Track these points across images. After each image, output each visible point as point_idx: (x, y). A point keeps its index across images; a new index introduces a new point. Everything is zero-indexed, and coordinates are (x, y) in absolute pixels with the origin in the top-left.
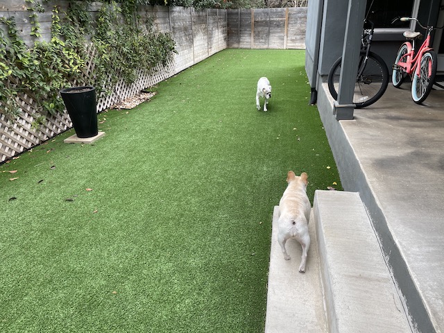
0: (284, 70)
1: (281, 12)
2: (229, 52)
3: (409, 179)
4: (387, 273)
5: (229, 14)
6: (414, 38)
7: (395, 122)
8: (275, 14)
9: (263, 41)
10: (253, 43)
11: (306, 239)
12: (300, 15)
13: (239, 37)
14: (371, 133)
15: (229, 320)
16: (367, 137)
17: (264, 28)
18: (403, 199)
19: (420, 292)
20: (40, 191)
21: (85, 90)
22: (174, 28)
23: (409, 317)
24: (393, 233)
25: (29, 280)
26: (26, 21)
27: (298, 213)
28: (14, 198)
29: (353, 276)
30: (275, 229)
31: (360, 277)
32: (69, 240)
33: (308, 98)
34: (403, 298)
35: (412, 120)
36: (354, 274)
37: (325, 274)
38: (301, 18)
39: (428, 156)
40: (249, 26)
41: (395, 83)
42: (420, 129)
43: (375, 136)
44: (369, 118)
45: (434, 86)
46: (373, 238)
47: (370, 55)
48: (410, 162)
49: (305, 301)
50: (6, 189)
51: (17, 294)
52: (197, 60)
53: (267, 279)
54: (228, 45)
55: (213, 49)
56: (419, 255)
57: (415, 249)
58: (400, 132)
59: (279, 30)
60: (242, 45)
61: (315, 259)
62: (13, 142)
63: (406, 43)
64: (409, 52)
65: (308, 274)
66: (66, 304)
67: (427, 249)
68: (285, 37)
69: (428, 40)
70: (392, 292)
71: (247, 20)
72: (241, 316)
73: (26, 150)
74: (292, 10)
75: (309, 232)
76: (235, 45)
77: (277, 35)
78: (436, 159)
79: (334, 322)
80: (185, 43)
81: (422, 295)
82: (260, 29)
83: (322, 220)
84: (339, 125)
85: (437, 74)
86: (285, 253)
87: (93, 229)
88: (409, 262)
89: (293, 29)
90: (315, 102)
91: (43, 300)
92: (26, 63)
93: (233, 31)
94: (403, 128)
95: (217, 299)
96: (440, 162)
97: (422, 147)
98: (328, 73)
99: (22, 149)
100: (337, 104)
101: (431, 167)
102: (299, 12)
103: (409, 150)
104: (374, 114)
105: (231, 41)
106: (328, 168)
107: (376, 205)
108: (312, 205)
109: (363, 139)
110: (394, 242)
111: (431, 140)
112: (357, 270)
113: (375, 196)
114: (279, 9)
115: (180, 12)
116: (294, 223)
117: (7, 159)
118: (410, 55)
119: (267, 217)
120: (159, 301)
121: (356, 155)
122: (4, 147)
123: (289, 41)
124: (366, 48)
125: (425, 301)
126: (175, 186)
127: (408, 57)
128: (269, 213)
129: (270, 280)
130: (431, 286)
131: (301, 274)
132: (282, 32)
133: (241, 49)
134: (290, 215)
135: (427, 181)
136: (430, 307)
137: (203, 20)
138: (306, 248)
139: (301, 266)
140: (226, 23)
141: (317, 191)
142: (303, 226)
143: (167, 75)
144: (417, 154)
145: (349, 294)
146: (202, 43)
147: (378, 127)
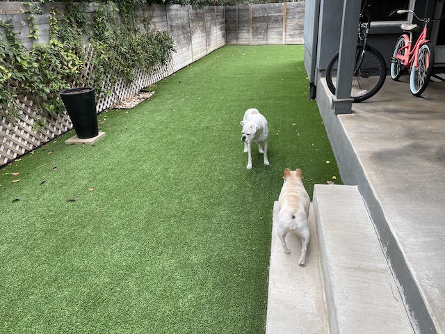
0: (283, 65)
1: (279, 7)
2: (228, 49)
3: (407, 171)
4: (385, 264)
5: (226, 10)
6: (412, 30)
7: (393, 115)
8: (272, 9)
9: (262, 37)
10: (251, 39)
11: (305, 233)
12: (298, 10)
13: (237, 34)
14: (369, 127)
15: (231, 313)
16: (365, 130)
17: (262, 23)
18: (401, 191)
19: (417, 281)
20: (43, 192)
21: (84, 91)
22: (171, 26)
23: (407, 306)
24: (390, 225)
25: (35, 279)
26: (24, 24)
27: (298, 207)
28: (17, 200)
29: (352, 268)
30: (275, 224)
31: (359, 268)
32: (73, 240)
33: (307, 93)
34: (400, 288)
35: (410, 112)
36: (353, 266)
37: (325, 266)
38: (299, 13)
39: (425, 148)
40: (247, 22)
41: (393, 76)
42: (418, 122)
43: (374, 129)
44: (368, 111)
45: (432, 78)
46: (371, 230)
47: (368, 48)
48: (408, 154)
49: (305, 293)
50: (9, 190)
51: (23, 293)
52: (196, 58)
53: (268, 273)
54: (226, 42)
55: (211, 46)
56: (416, 245)
57: (412, 240)
58: (398, 125)
59: (277, 25)
60: (240, 42)
61: (315, 253)
62: (15, 144)
63: (404, 36)
64: (406, 45)
65: (308, 267)
66: (71, 301)
67: (424, 239)
68: (284, 32)
69: (425, 32)
70: (390, 282)
71: (244, 16)
72: (243, 309)
73: (27, 152)
74: (290, 5)
75: (309, 226)
76: (234, 42)
77: (276, 30)
78: (433, 151)
79: (333, 312)
80: (183, 41)
81: (418, 284)
82: (258, 25)
83: (321, 214)
84: (337, 119)
85: (435, 66)
86: (285, 246)
87: (96, 228)
88: (405, 252)
89: (291, 24)
90: (314, 97)
91: (48, 298)
92: (25, 65)
93: (231, 28)
94: (401, 121)
95: (219, 293)
96: (438, 153)
97: (420, 139)
98: (326, 68)
99: (23, 152)
100: (335, 99)
101: (428, 159)
102: (297, 7)
103: (407, 143)
104: (373, 107)
105: (230, 38)
106: (328, 162)
107: (374, 197)
108: (311, 200)
109: (361, 133)
110: (391, 233)
111: (429, 132)
112: (355, 262)
113: (373, 189)
114: (277, 4)
115: (177, 10)
116: (294, 217)
117: (9, 162)
118: (407, 47)
119: (268, 212)
120: (162, 297)
121: (354, 148)
122: (6, 149)
123: (288, 37)
124: (363, 42)
125: (421, 290)
126: (176, 184)
127: (406, 49)
128: (269, 208)
129: (270, 274)
130: (427, 276)
131: (300, 267)
132: (281, 27)
133: (240, 45)
134: (290, 210)
135: (424, 173)
136: (426, 295)
137: (200, 18)
138: (306, 242)
139: (301, 259)
140: (224, 19)
141: (316, 185)
142: (302, 220)
143: (166, 74)
144: (414, 147)
145: (348, 285)
146: (200, 40)
147: (376, 121)
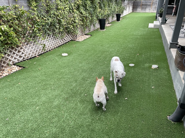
5: (134, 2)
8: (148, 2)
9: (144, 10)
10: (141, 11)
12: (156, 3)
54: (133, 11)
60: (137, 11)
71: (139, 4)
74: (154, 1)
93: (135, 7)
123: (152, 10)
132: (150, 7)
140: (133, 5)
146: (128, 9)
